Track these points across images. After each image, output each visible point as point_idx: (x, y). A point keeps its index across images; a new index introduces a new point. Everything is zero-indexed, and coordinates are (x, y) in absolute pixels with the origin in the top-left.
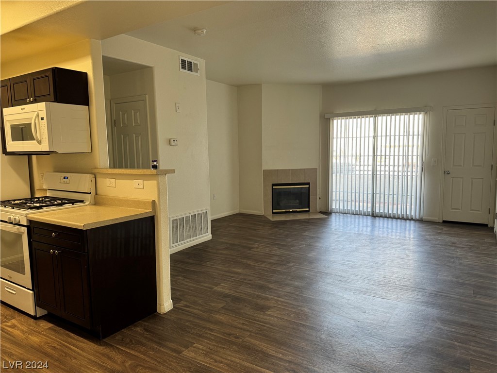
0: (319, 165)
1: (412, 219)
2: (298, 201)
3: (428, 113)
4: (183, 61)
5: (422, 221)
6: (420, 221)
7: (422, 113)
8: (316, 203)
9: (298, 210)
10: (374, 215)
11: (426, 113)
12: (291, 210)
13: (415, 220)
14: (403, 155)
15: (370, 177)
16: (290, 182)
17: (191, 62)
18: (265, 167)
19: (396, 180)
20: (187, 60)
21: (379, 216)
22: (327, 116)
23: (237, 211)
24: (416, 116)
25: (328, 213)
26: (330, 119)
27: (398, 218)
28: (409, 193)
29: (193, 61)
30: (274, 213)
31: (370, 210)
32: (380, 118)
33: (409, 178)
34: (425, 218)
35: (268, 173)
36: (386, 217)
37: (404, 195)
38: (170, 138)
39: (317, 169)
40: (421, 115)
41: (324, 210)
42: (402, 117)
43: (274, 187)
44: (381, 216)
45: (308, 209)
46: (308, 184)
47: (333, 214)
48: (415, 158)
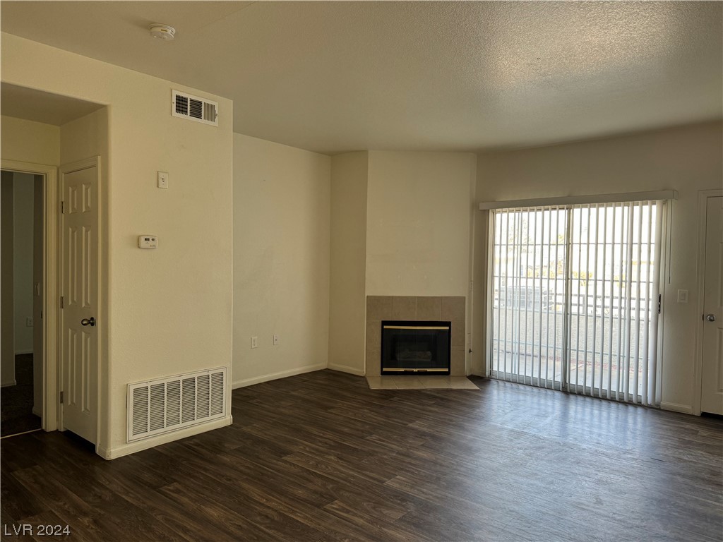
0: (470, 292)
1: (638, 404)
2: (429, 353)
3: (669, 202)
4: (178, 98)
5: (660, 409)
6: (655, 409)
7: (657, 201)
8: (462, 358)
9: (429, 370)
10: (567, 391)
11: (665, 203)
12: (416, 370)
13: (646, 407)
14: (622, 281)
15: (560, 319)
16: (416, 320)
17: (201, 103)
18: (370, 291)
19: (607, 326)
20: (189, 97)
21: (576, 392)
22: (483, 206)
23: (322, 366)
24: (646, 208)
25: (482, 379)
26: (489, 210)
27: (612, 400)
28: (633, 353)
29: (204, 101)
30: (383, 373)
31: (559, 379)
32: (577, 211)
33: (633, 324)
34: (665, 404)
35: (374, 303)
36: (588, 395)
37: (624, 357)
38: (140, 234)
39: (465, 298)
40: (654, 207)
41: (477, 372)
42: (619, 209)
43: (385, 327)
44: (580, 394)
45: (447, 370)
46: (448, 324)
47: (494, 382)
48: (643, 286)
